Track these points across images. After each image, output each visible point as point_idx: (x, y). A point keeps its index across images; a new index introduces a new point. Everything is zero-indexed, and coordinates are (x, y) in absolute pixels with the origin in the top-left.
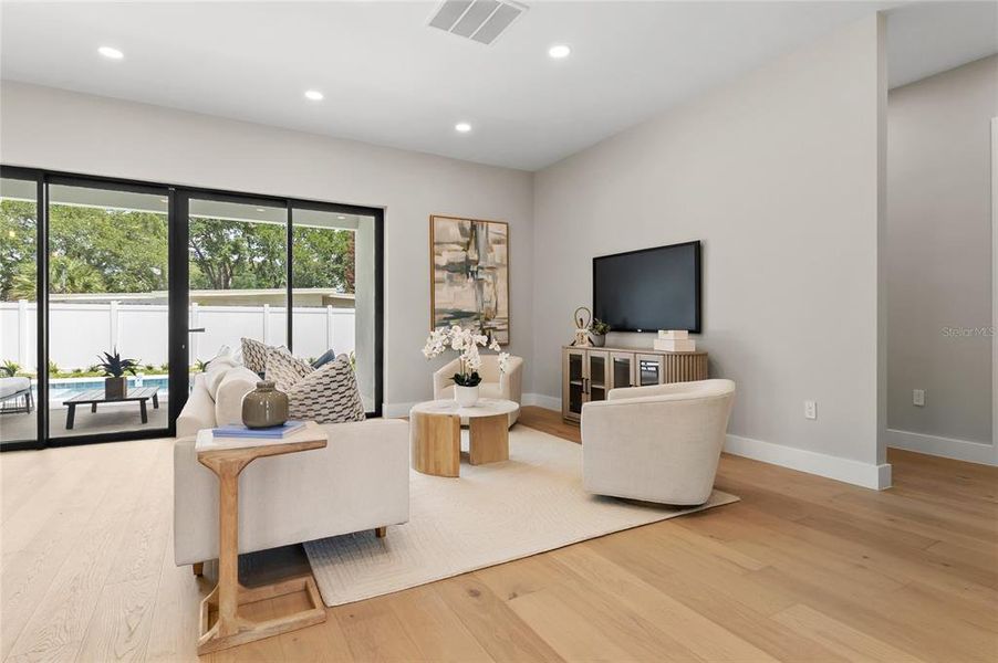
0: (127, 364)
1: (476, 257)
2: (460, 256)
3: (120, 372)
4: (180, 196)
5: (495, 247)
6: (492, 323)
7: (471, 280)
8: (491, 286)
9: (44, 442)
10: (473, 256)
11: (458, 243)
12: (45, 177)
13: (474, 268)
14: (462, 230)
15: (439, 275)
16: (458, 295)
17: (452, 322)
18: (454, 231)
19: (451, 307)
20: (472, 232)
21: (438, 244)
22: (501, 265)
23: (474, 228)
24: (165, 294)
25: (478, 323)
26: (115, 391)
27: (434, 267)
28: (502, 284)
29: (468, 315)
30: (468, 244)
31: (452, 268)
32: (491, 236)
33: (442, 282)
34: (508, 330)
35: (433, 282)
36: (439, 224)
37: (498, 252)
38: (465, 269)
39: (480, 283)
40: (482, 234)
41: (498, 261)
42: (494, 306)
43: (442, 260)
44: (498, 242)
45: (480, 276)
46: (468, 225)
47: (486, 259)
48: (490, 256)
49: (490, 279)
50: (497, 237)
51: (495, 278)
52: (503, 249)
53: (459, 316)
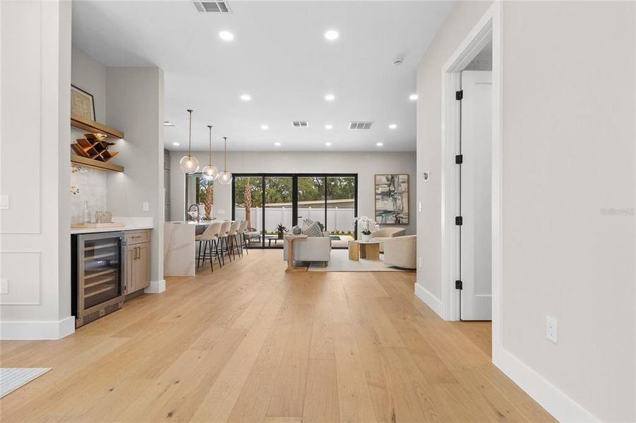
0: (284, 228)
2: (386, 189)
3: (282, 231)
4: (295, 177)
5: (402, 184)
6: (401, 215)
7: (391, 198)
8: (400, 200)
9: (264, 247)
10: (392, 189)
11: (386, 184)
12: (264, 175)
13: (392, 194)
14: (388, 179)
15: (377, 197)
16: (388, 205)
17: (383, 215)
18: (384, 180)
19: (382, 209)
20: (392, 180)
21: (377, 185)
22: (404, 192)
23: (392, 178)
24: (291, 204)
25: (394, 215)
26: (281, 237)
27: (376, 194)
28: (405, 200)
29: (390, 212)
30: (390, 184)
31: (383, 194)
32: (400, 180)
33: (379, 199)
34: (408, 218)
35: (376, 199)
36: (378, 178)
37: (404, 186)
38: (388, 194)
39: (395, 200)
40: (396, 180)
41: (403, 190)
42: (402, 208)
43: (379, 192)
44: (404, 183)
45: (395, 197)
46: (390, 177)
47: (398, 189)
48: (400, 188)
49: (400, 197)
50: (403, 180)
51: (402, 197)
52: (406, 185)
53: (386, 212)
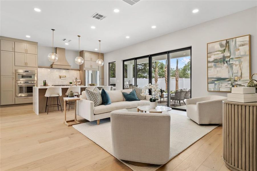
1: (229, 55)
2: (220, 56)
4: (150, 57)
5: (241, 48)
6: (239, 82)
7: (226, 65)
8: (238, 66)
10: (227, 54)
11: (219, 51)
13: (227, 59)
14: (221, 45)
15: (210, 65)
16: (223, 71)
17: (216, 82)
18: (217, 46)
19: (215, 76)
20: (226, 45)
21: (210, 53)
22: (245, 55)
23: (227, 42)
25: (230, 82)
27: (208, 62)
28: (245, 64)
29: (224, 79)
30: (224, 50)
31: (216, 61)
32: (238, 43)
33: (211, 67)
35: (208, 67)
36: (210, 45)
37: (244, 50)
38: (223, 60)
39: (231, 66)
40: (232, 44)
41: (243, 54)
42: (239, 74)
43: (211, 59)
44: (243, 45)
45: (231, 62)
46: (224, 43)
47: (235, 54)
48: (237, 53)
49: (237, 63)
50: (242, 43)
51: (240, 62)
52: (247, 48)
53: (219, 79)
